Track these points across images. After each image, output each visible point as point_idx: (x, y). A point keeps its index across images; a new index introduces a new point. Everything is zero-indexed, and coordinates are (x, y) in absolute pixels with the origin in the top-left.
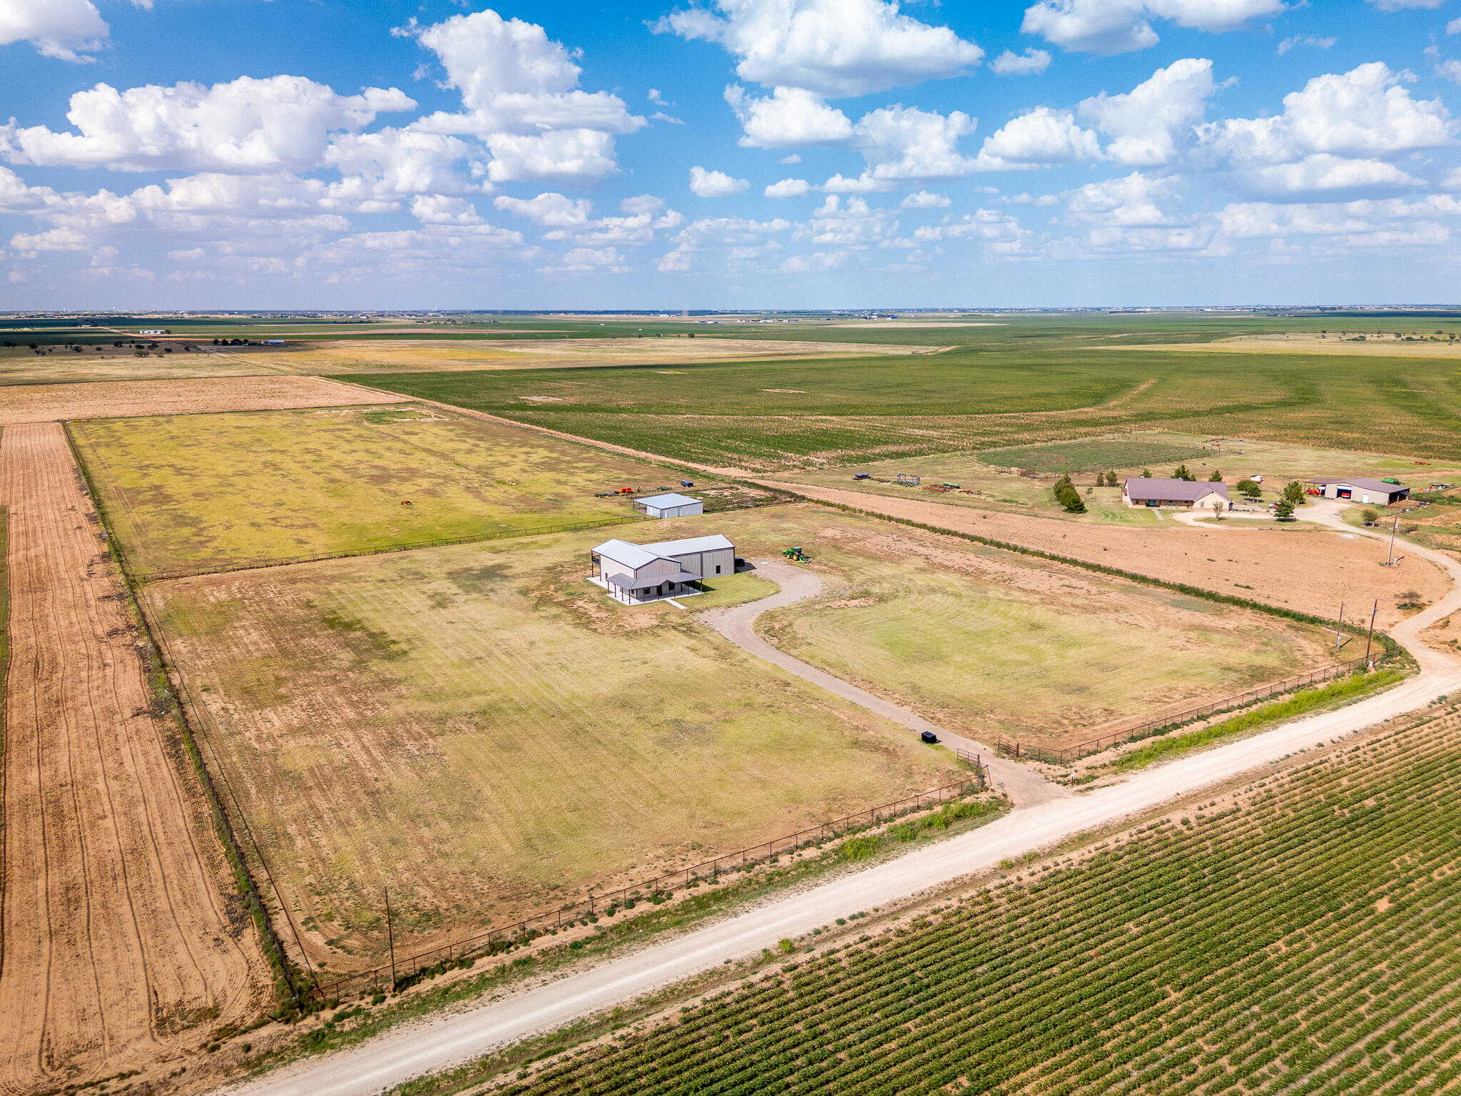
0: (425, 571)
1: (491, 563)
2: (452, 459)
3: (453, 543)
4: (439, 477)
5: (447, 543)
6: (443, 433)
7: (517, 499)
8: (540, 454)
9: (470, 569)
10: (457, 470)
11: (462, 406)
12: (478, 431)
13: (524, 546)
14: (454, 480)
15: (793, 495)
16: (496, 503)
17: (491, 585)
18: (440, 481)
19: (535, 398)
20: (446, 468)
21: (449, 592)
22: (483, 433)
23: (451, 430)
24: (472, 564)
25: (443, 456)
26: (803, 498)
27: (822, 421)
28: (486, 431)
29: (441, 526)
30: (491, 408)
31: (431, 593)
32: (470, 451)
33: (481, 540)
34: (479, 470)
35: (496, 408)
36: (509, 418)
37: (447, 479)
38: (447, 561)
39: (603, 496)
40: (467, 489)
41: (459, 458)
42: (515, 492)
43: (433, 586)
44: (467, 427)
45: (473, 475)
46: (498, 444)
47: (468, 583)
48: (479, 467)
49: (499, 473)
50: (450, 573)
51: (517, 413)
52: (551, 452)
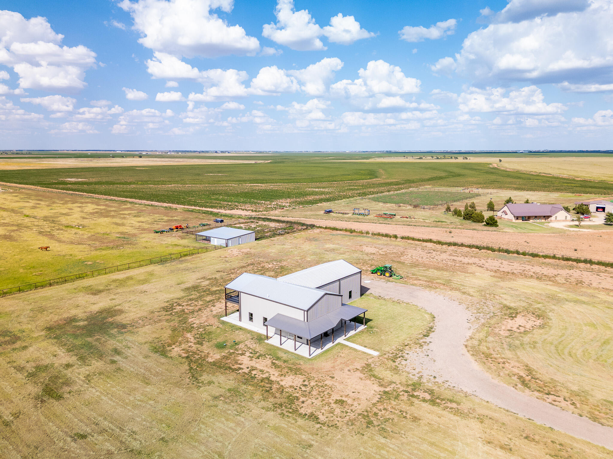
0: (15, 328)
1: (95, 308)
2: (21, 213)
3: (43, 286)
4: (13, 225)
5: (36, 287)
6: (10, 198)
7: (89, 238)
8: (90, 208)
9: (72, 320)
10: (27, 220)
11: (20, 183)
12: (36, 196)
13: (121, 283)
14: (27, 227)
15: (303, 225)
16: (72, 243)
17: (112, 343)
18: (15, 228)
19: (69, 179)
20: (17, 219)
21: (57, 362)
22: (40, 197)
23: (16, 196)
24: (73, 312)
25: (13, 211)
26: (313, 226)
27: (257, 186)
28: (43, 196)
29: (24, 268)
30: (41, 184)
31: (30, 367)
32: (34, 207)
33: (73, 280)
34: (45, 219)
35: (45, 184)
36: (57, 188)
37: (20, 227)
38: (42, 310)
39: (162, 232)
40: (40, 233)
41: (27, 212)
42: (86, 234)
43: (32, 352)
44: (27, 194)
45: (41, 223)
46: (54, 203)
47: (78, 342)
48: (45, 217)
49: (64, 220)
50: (49, 329)
51: (61, 186)
52: (98, 205)
